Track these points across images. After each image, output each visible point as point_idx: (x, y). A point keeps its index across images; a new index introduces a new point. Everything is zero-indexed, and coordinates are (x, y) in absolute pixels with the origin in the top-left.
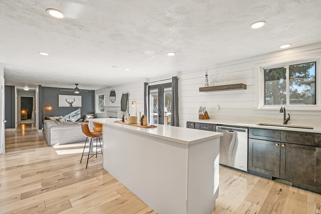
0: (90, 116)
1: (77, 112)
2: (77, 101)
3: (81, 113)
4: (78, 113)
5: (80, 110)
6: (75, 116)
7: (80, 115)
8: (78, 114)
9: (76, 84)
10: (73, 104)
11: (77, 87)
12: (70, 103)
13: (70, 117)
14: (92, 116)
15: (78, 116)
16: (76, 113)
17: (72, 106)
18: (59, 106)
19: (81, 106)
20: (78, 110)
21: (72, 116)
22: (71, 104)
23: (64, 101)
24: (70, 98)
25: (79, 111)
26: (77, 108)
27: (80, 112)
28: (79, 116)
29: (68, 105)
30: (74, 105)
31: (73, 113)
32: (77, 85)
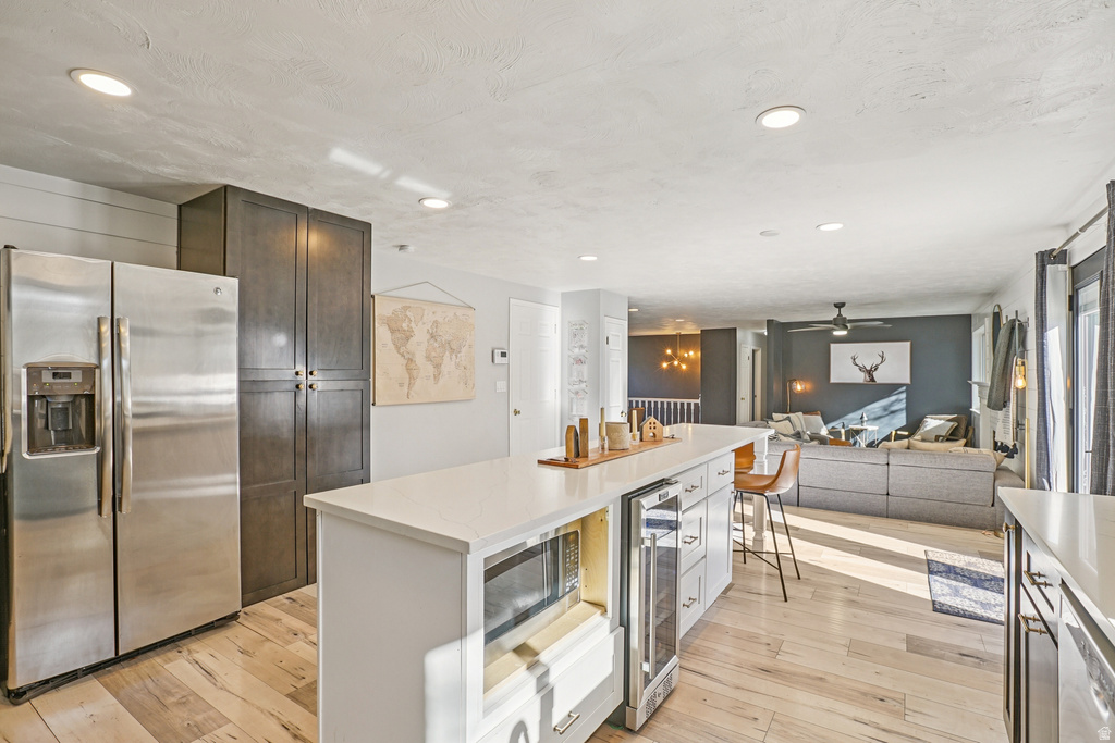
0: (940, 419)
1: (892, 404)
2: (894, 362)
3: (908, 409)
4: (893, 408)
5: (904, 396)
6: (882, 419)
7: (903, 415)
8: (893, 412)
9: (836, 305)
10: (876, 375)
11: (840, 315)
12: (868, 368)
13: (862, 418)
14: (950, 420)
15: (893, 418)
16: (885, 409)
17: (873, 380)
18: (832, 381)
19: (908, 381)
20: (893, 398)
21: (873, 416)
22: (870, 372)
23: (847, 363)
24: (867, 353)
25: (899, 400)
26: (891, 389)
27: (904, 405)
28: (901, 420)
29: (861, 378)
30: (880, 377)
31: (876, 407)
32: (839, 306)
